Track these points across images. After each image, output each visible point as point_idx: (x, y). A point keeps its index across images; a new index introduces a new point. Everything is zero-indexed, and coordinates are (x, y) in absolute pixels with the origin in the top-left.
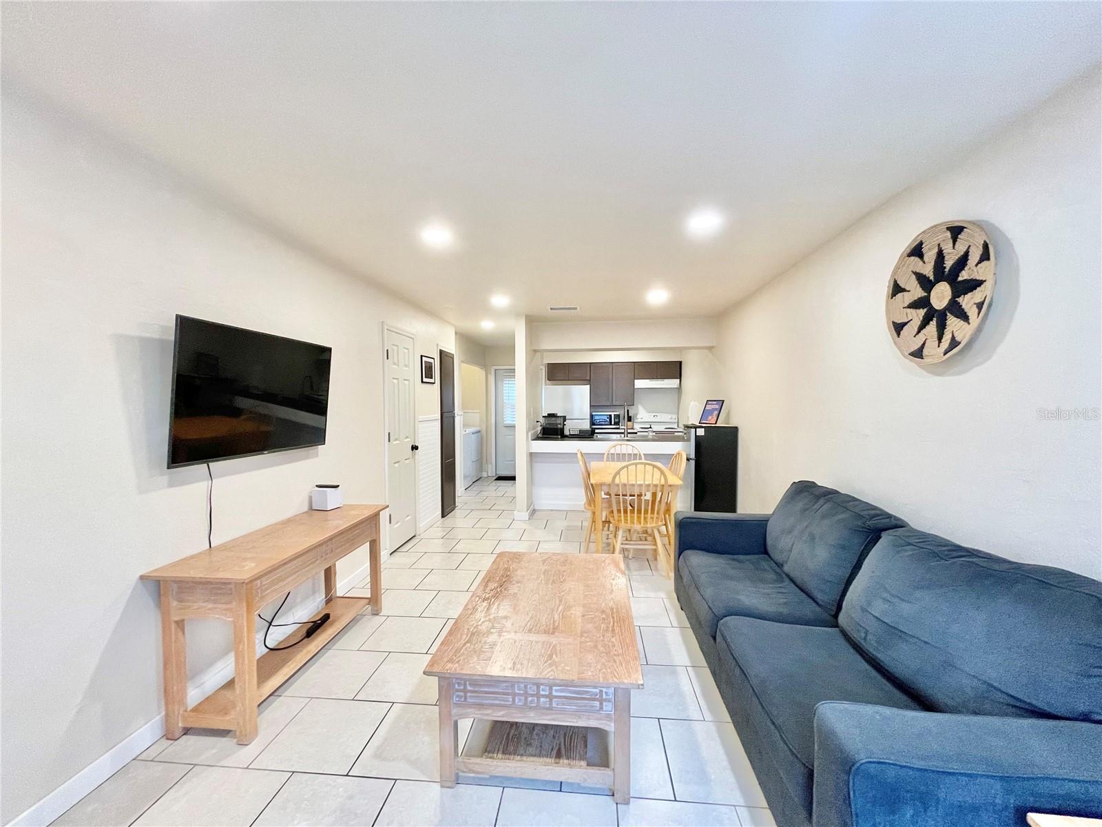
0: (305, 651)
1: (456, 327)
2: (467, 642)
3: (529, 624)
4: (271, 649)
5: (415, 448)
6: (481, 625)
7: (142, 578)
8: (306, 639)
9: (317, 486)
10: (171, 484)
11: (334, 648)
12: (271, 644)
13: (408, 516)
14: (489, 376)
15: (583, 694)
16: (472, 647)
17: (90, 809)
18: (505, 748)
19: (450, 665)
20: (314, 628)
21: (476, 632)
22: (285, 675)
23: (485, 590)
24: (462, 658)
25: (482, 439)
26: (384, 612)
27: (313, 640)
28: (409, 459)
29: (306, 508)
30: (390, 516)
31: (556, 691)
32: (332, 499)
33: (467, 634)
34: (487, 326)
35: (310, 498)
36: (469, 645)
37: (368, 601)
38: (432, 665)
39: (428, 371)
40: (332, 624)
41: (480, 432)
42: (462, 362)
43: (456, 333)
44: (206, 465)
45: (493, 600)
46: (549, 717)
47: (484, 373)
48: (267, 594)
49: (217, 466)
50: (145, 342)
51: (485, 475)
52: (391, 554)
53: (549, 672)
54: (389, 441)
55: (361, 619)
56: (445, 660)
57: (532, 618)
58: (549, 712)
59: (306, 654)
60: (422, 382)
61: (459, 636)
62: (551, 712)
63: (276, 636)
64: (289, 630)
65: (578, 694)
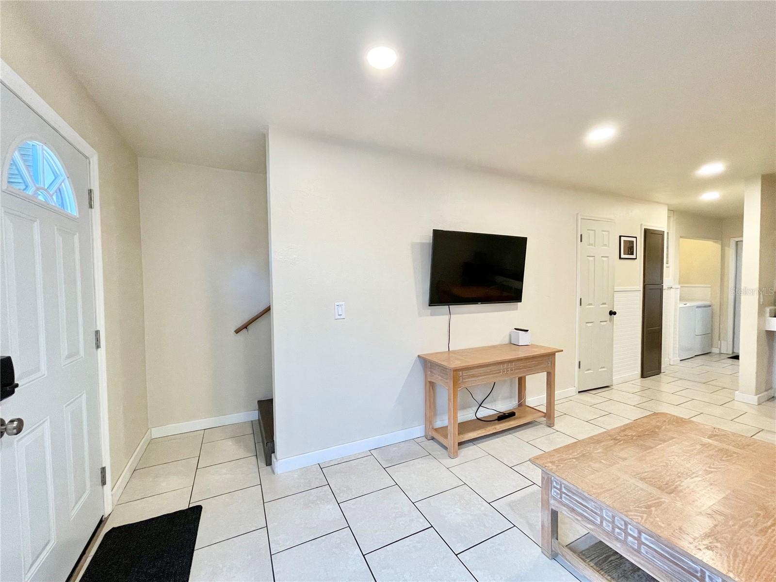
0: (493, 427)
1: (668, 205)
2: (575, 458)
3: (646, 474)
4: (478, 419)
5: (612, 313)
6: (595, 453)
7: (419, 356)
8: (497, 421)
9: (515, 329)
10: (432, 315)
11: (513, 434)
12: (479, 415)
13: (603, 368)
14: (727, 248)
15: (680, 562)
16: (577, 463)
17: (394, 449)
18: (600, 563)
19: (550, 464)
20: (503, 417)
21: (587, 456)
22: (478, 434)
23: (620, 432)
24: (562, 465)
25: (713, 313)
26: (556, 427)
27: (501, 423)
28: (606, 321)
29: (507, 341)
30: (579, 362)
31: (646, 539)
32: (523, 339)
33: (578, 454)
34: (710, 197)
35: (510, 336)
36: (574, 460)
37: (544, 414)
38: (537, 459)
39: (630, 249)
40: (515, 419)
41: (710, 306)
42: (681, 237)
43: (668, 210)
44: (448, 306)
45: (622, 442)
46: (635, 558)
47: (719, 246)
48: (466, 381)
49: (454, 308)
50: (422, 244)
51: (715, 350)
52: (579, 392)
53: (636, 515)
54: (581, 305)
55: (539, 425)
56: (549, 460)
57: (653, 471)
58: (635, 553)
59: (493, 429)
60: (620, 258)
61: (571, 451)
62: (639, 555)
63: (483, 413)
64: (492, 412)
65: (672, 556)
